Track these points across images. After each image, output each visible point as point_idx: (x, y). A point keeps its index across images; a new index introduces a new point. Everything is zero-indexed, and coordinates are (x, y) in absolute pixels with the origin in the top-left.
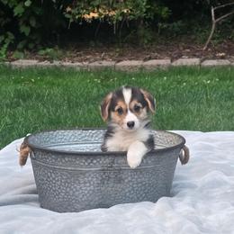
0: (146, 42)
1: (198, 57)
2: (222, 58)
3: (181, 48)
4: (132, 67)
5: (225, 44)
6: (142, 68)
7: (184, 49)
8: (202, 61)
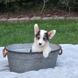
0: (18, 10)
1: (40, 16)
2: (49, 16)
3: (32, 13)
4: (14, 21)
5: (49, 11)
6: (18, 21)
7: (33, 13)
8: (42, 18)
